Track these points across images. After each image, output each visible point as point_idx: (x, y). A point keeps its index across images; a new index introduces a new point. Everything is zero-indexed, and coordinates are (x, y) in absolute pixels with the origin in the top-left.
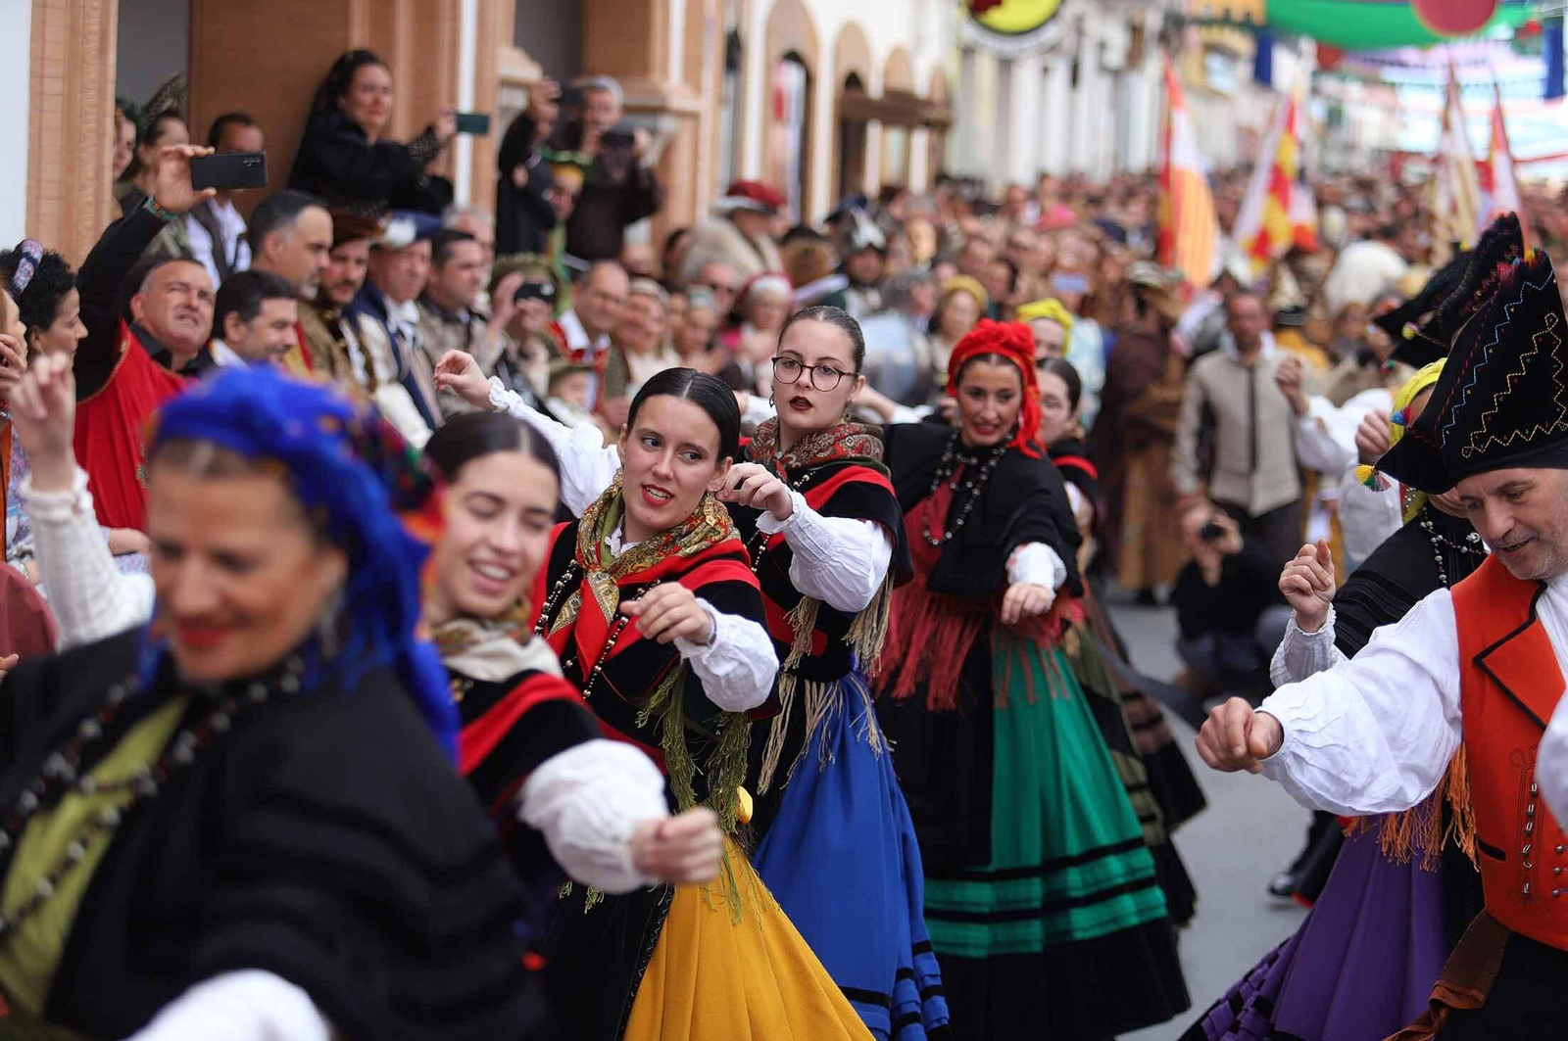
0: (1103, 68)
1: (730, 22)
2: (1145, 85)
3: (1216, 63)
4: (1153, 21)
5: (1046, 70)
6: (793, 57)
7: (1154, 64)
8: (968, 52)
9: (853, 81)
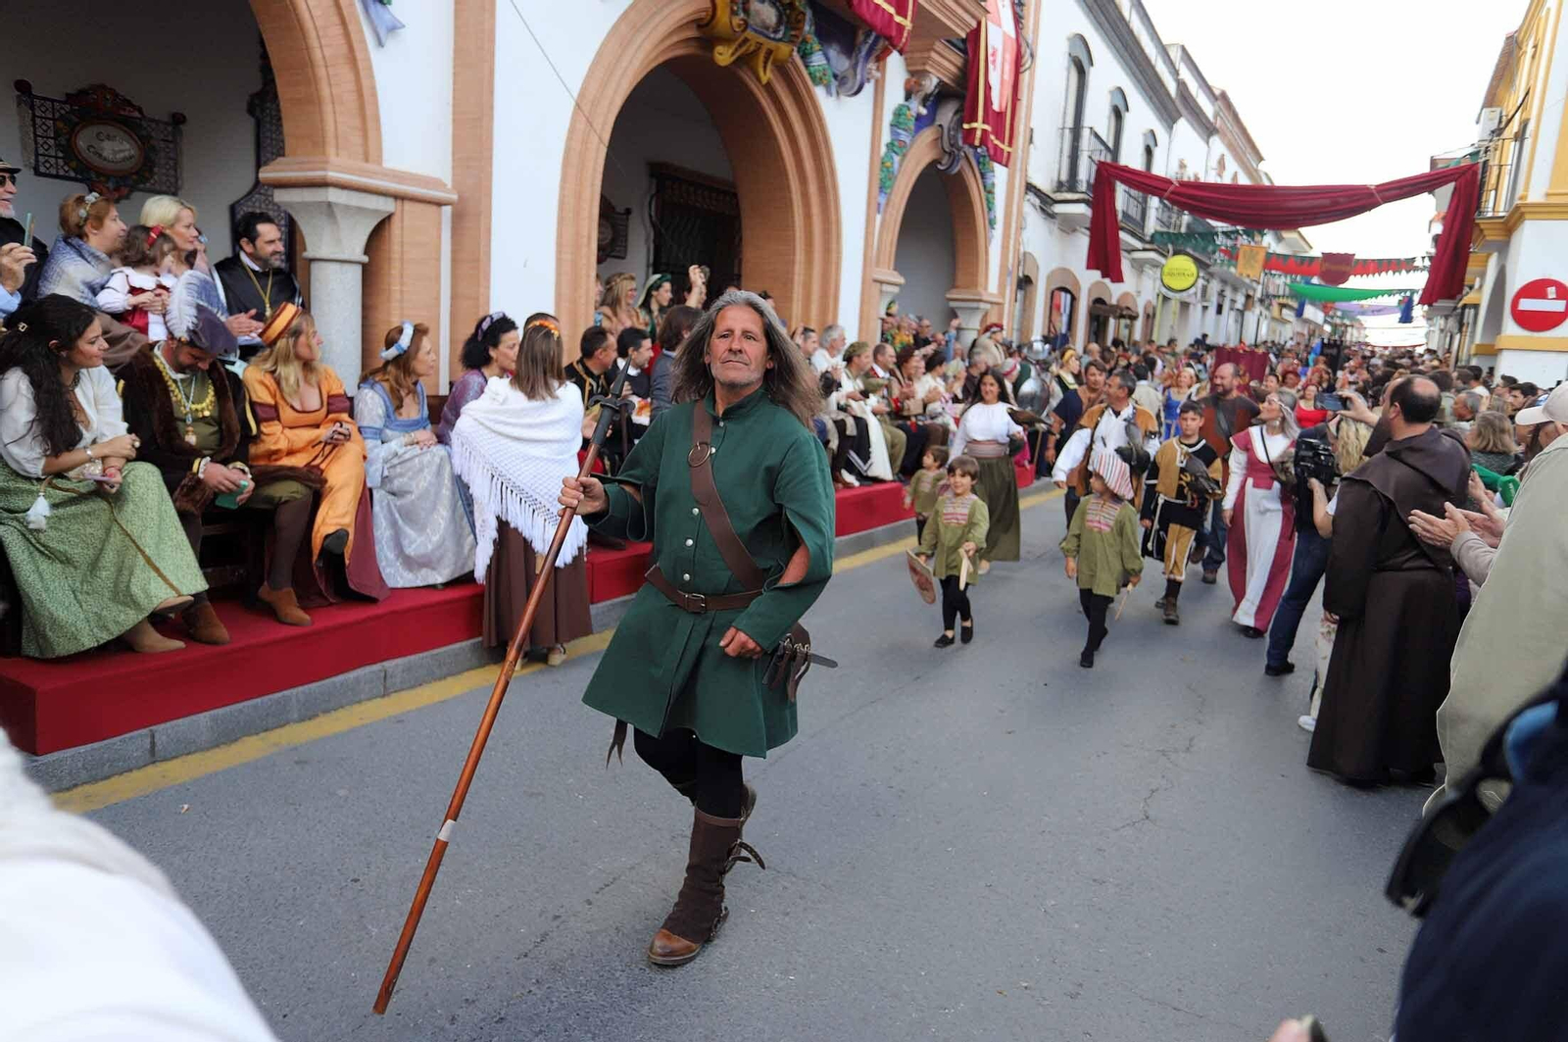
0: (1232, 309)
1: (1021, 275)
2: (1251, 318)
3: (1285, 311)
4: (1258, 295)
5: (1205, 308)
6: (1066, 290)
7: (1258, 309)
8: (1166, 299)
9: (1099, 301)
